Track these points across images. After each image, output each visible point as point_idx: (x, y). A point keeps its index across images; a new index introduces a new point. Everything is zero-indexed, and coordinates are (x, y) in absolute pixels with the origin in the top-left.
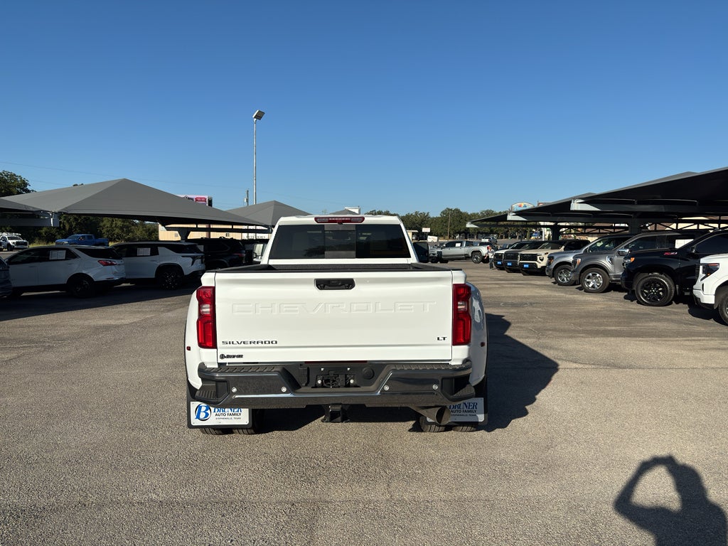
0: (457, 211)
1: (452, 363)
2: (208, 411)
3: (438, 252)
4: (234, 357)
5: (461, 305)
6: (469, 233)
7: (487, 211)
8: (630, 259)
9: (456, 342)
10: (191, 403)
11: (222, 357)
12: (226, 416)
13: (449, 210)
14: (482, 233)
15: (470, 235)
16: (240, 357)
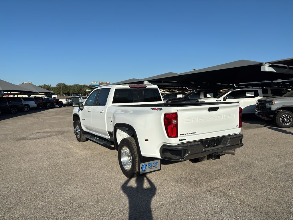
0: (64, 84)
2: (146, 167)
3: (70, 102)
4: (183, 140)
6: (70, 94)
7: (76, 84)
8: (170, 101)
9: (239, 126)
10: (140, 164)
11: (180, 140)
12: (152, 168)
13: (60, 83)
14: (75, 94)
15: (70, 95)
16: (185, 139)
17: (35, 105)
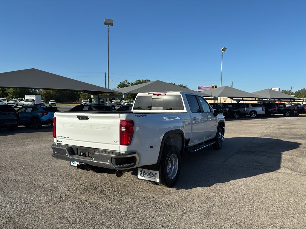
1: (121, 153)
4: (60, 141)
5: (123, 128)
9: (122, 143)
11: (58, 141)
16: (61, 141)
17: (264, 112)
